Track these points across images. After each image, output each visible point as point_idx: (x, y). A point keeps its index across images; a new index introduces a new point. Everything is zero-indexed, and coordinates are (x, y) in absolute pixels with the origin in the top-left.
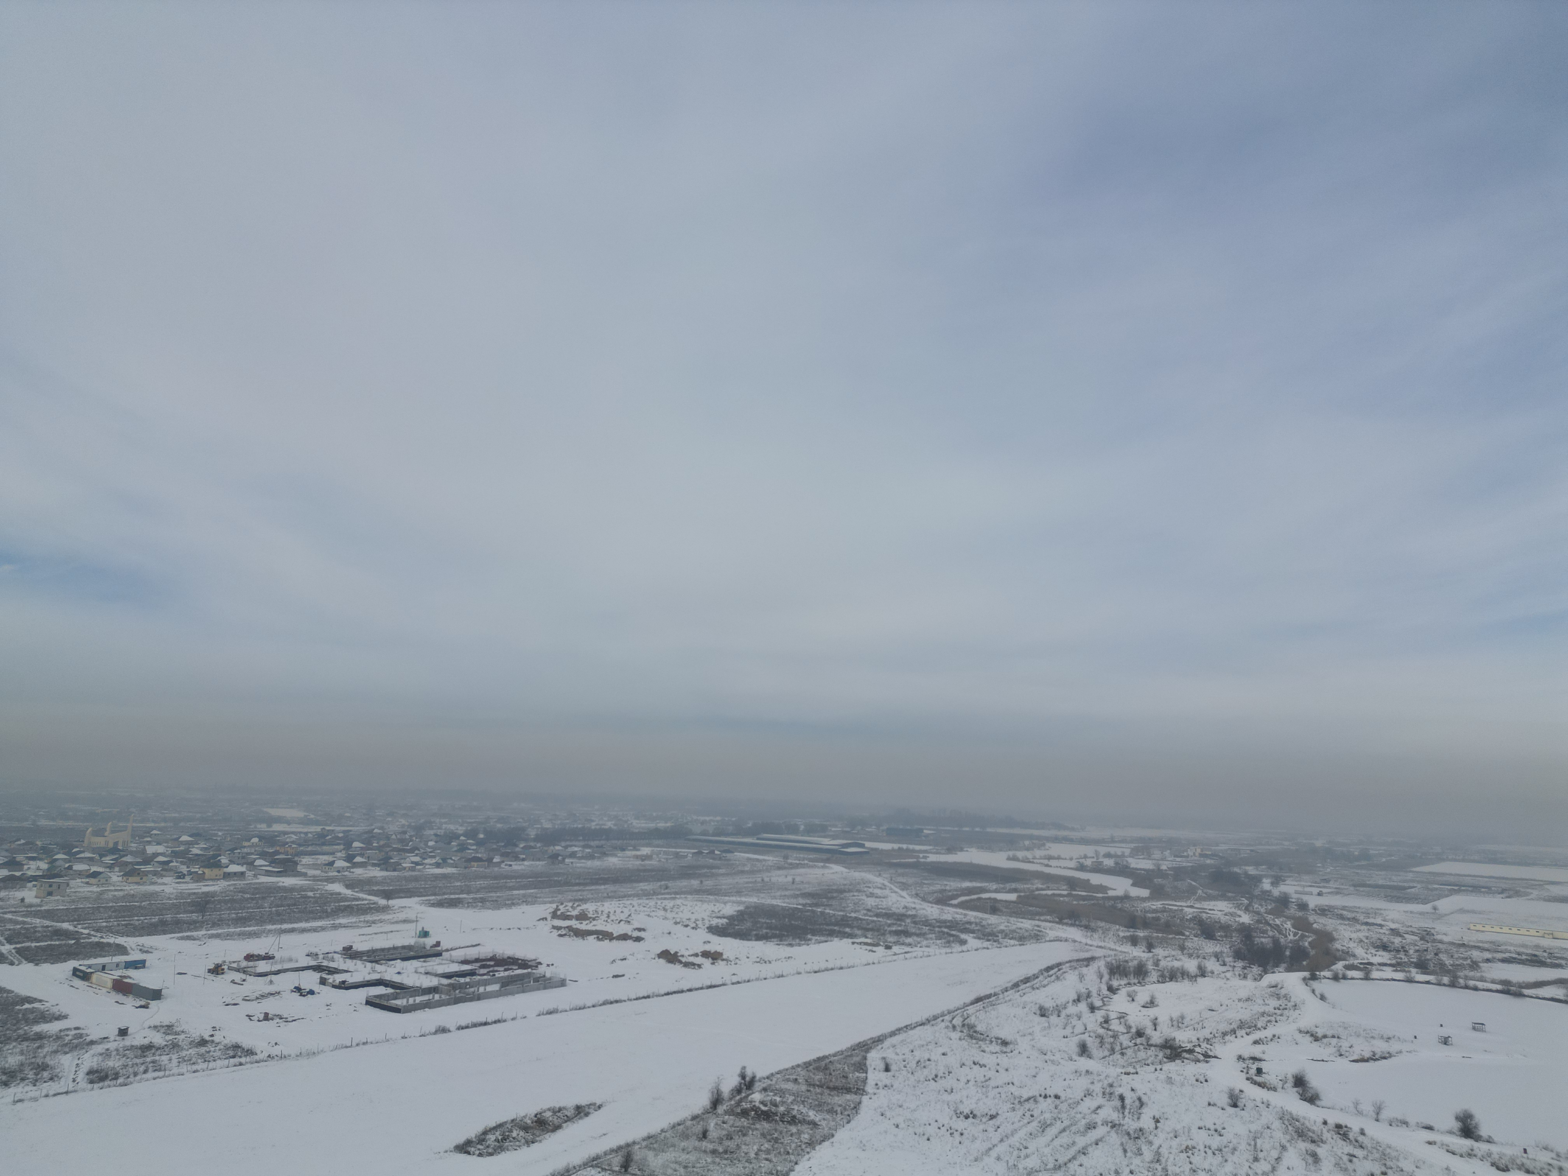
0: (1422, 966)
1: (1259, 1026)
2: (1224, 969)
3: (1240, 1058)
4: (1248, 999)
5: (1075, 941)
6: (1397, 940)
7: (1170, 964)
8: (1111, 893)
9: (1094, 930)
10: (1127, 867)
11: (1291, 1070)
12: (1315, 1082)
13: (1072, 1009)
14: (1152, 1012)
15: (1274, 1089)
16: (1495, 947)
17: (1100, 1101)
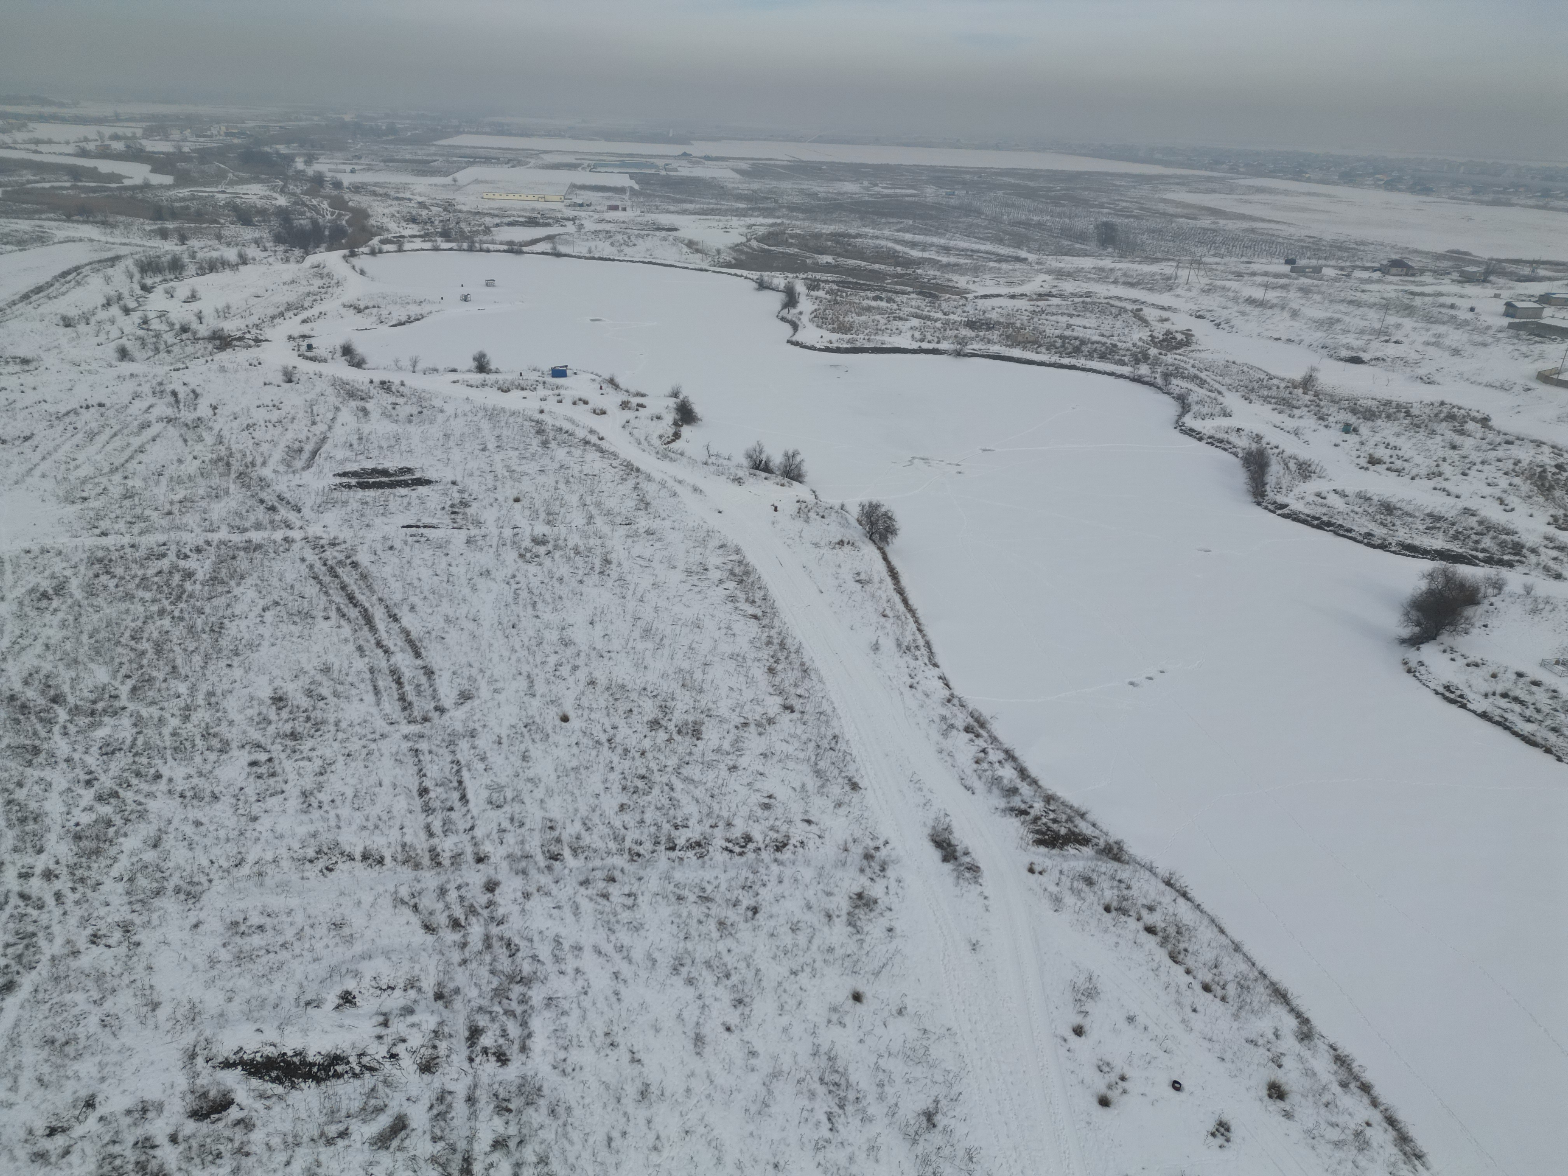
0: (446, 235)
1: (306, 305)
2: (266, 254)
3: (290, 338)
4: (293, 282)
5: (91, 240)
6: (424, 213)
7: (208, 255)
8: (127, 182)
9: (114, 226)
10: (142, 150)
11: (338, 342)
12: (361, 348)
13: (102, 315)
14: (195, 306)
15: (325, 361)
16: (502, 213)
17: (151, 400)
